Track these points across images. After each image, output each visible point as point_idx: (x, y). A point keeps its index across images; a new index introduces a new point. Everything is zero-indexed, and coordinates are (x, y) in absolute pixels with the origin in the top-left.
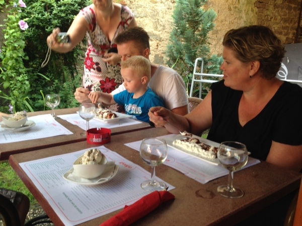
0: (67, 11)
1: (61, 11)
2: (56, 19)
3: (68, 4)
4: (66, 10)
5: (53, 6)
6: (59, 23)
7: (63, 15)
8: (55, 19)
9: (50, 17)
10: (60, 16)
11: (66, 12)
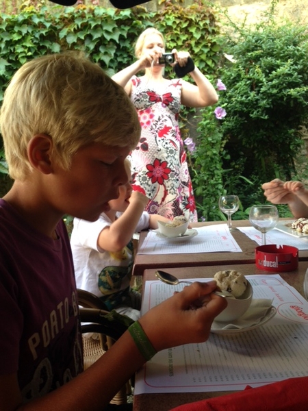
0: (282, 85)
1: (273, 87)
2: (265, 99)
3: (283, 75)
4: (279, 84)
5: (262, 82)
6: (268, 104)
7: (275, 91)
8: (263, 99)
9: (257, 97)
10: (271, 93)
11: (280, 86)
